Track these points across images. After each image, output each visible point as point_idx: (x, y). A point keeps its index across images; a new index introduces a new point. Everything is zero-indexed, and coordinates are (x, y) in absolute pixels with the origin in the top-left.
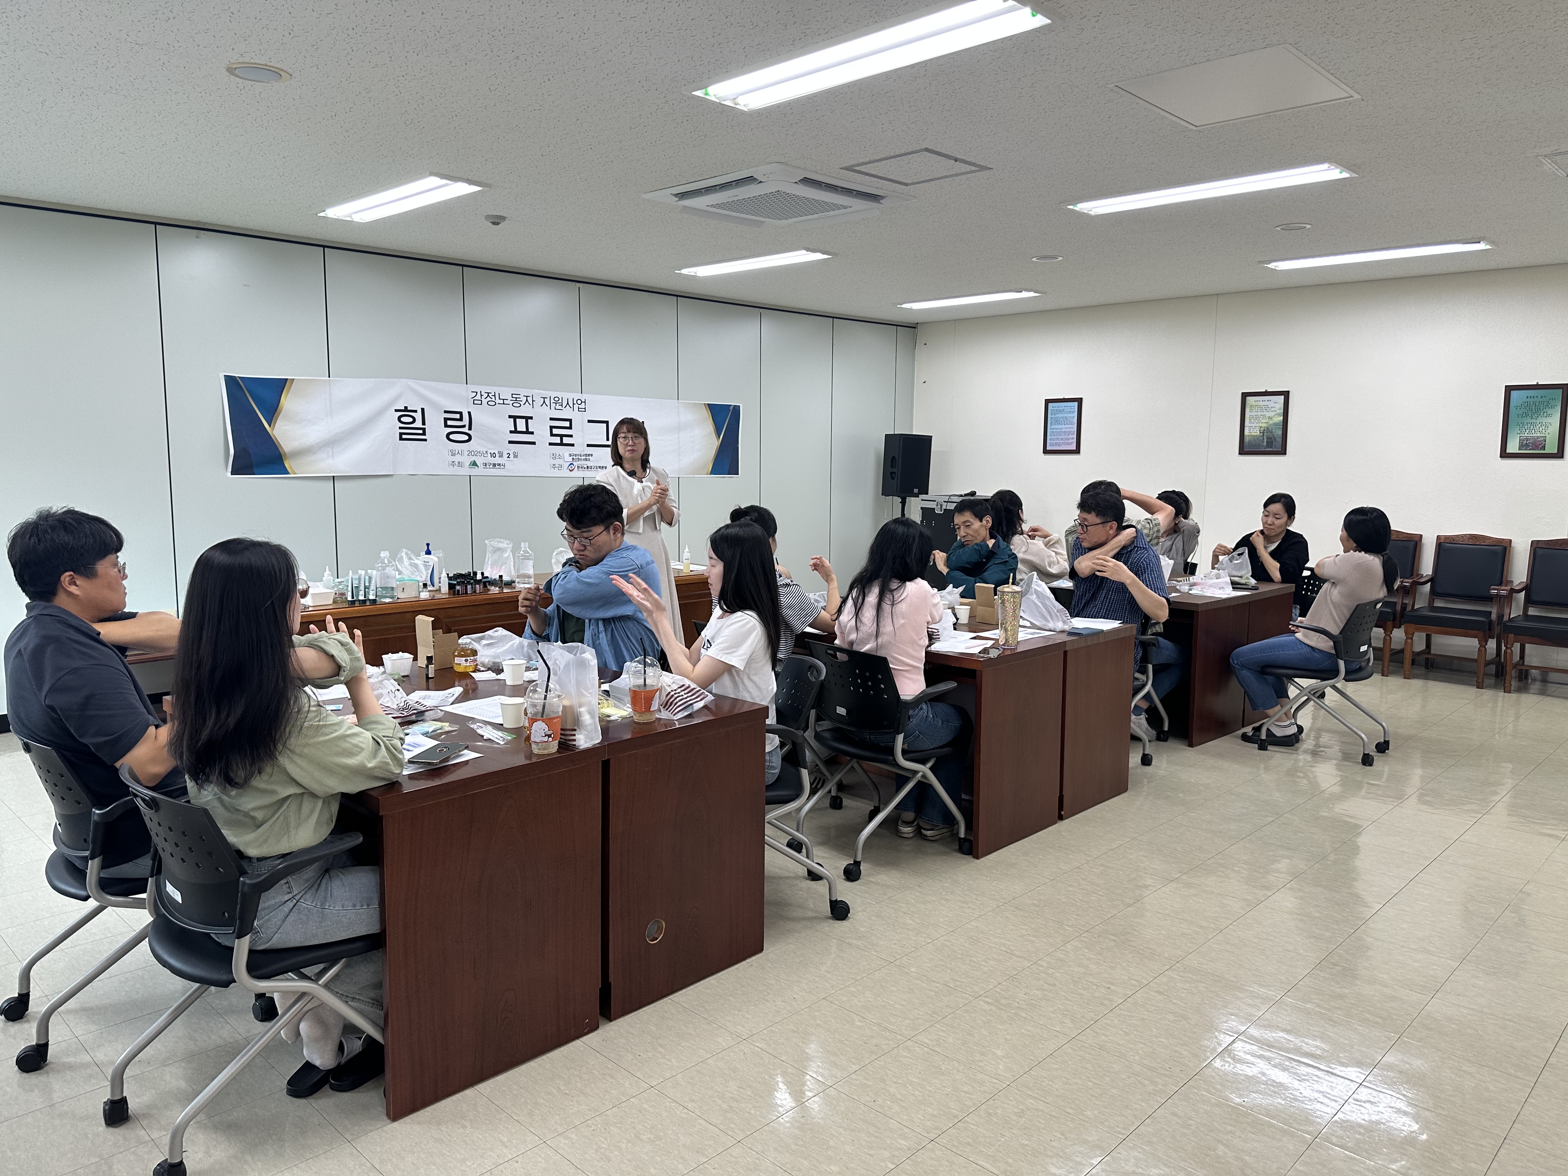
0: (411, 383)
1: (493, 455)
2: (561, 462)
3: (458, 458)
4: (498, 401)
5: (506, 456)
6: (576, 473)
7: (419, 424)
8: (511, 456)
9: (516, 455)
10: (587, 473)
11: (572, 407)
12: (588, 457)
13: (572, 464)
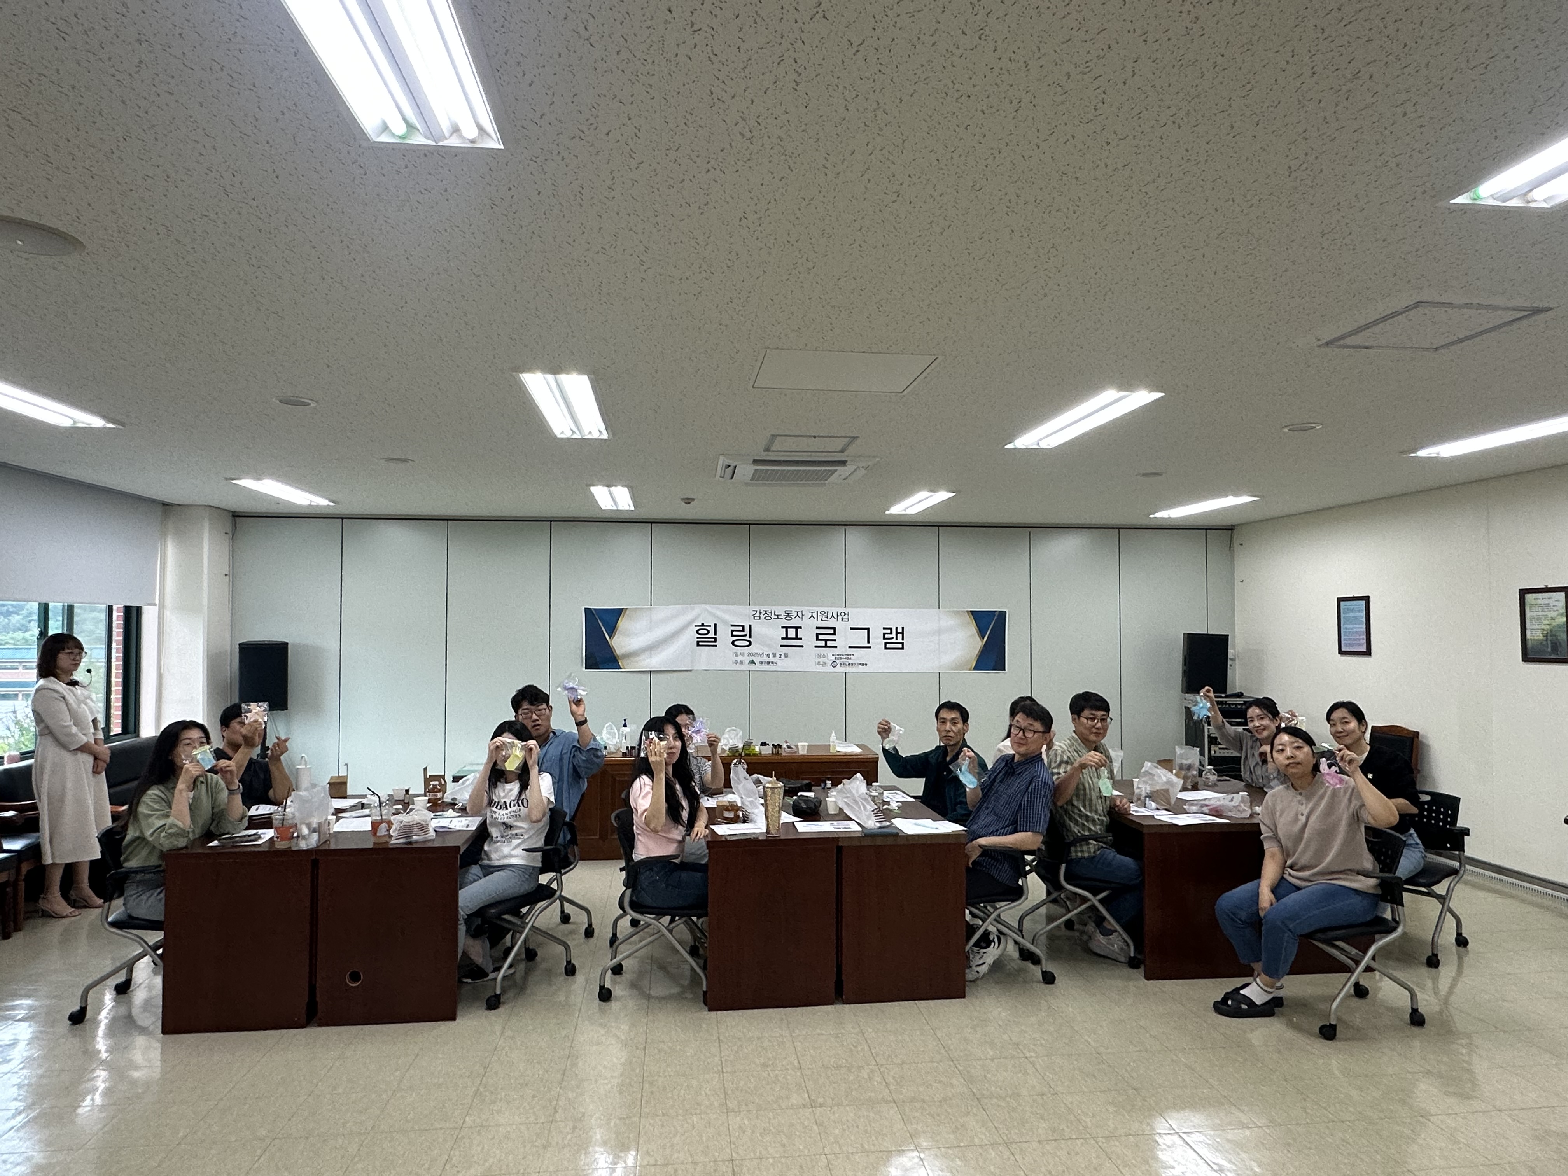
0: (707, 607)
1: (769, 656)
2: (825, 660)
3: (740, 658)
4: (773, 616)
5: (778, 656)
6: (838, 669)
7: (712, 635)
8: (783, 656)
9: (786, 656)
10: (848, 669)
11: (836, 618)
12: (849, 657)
13: (835, 662)
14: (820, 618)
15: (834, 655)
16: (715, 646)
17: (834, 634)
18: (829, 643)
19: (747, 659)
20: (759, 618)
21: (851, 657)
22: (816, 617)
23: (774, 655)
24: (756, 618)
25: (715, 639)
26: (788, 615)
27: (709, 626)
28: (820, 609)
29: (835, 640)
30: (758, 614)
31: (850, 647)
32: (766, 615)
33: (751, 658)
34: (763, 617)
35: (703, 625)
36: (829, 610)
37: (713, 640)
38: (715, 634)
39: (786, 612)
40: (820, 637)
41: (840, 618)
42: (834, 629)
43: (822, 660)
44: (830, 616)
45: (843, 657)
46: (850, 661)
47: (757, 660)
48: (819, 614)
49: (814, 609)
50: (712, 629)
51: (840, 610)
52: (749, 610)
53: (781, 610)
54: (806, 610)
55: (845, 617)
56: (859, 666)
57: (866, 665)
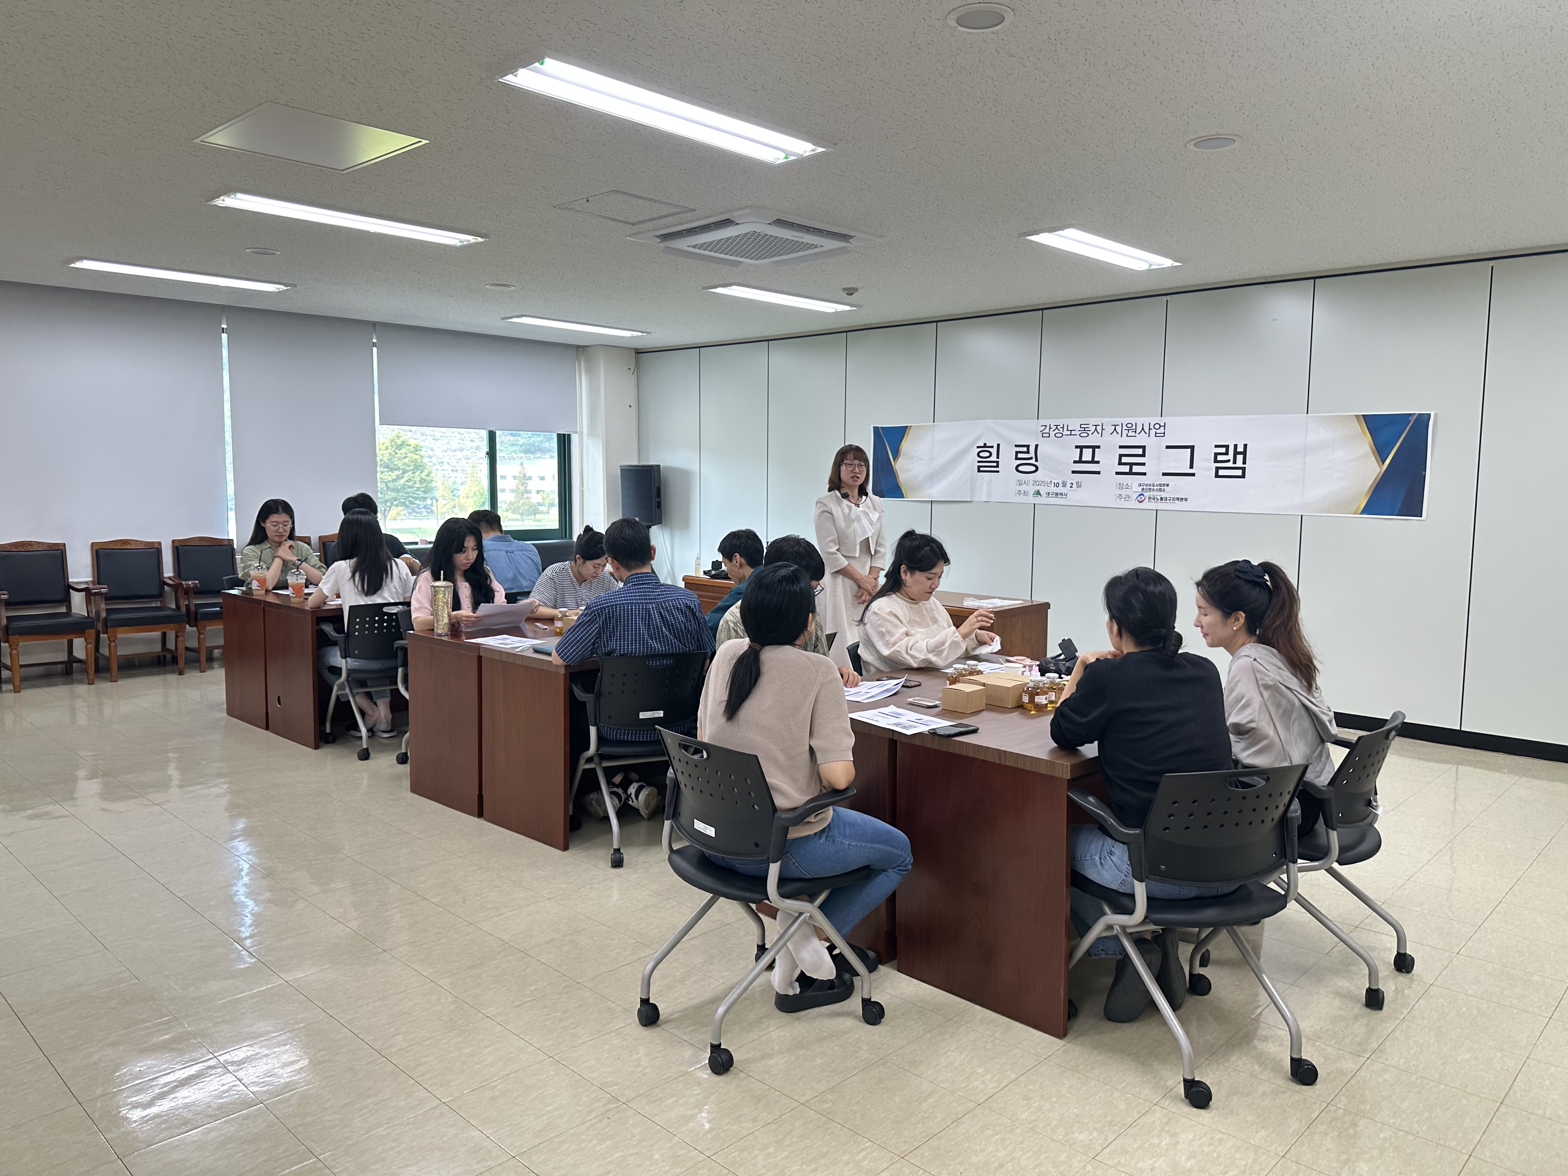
0: (989, 422)
1: (1057, 485)
2: (1128, 492)
3: (1023, 488)
4: (1066, 432)
5: (1069, 485)
6: (1146, 505)
7: (994, 458)
8: (1074, 486)
9: (1079, 485)
10: (1160, 506)
11: (1148, 432)
12: (1162, 488)
13: (1142, 495)
14: (1125, 432)
15: (1140, 485)
16: (998, 472)
17: (1143, 455)
18: (1135, 469)
19: (1032, 489)
20: (1048, 435)
21: (1166, 488)
22: (1119, 431)
23: (1064, 485)
24: (1044, 435)
25: (997, 462)
26: (1084, 429)
27: (992, 447)
28: (1125, 421)
29: (1144, 464)
30: (1047, 430)
31: (1164, 474)
32: (1057, 431)
33: (1037, 488)
34: (1052, 434)
35: (985, 446)
36: (1139, 421)
37: (995, 464)
38: (998, 457)
39: (1082, 426)
40: (1124, 460)
41: (1153, 432)
42: (1144, 448)
43: (1124, 492)
44: (1139, 429)
45: (1155, 488)
46: (1163, 495)
47: (1043, 490)
48: (1124, 427)
49: (1118, 421)
50: (994, 451)
51: (1154, 421)
52: (1036, 425)
53: (1074, 424)
54: (1107, 423)
55: (1160, 430)
56: (1177, 501)
57: (1186, 500)
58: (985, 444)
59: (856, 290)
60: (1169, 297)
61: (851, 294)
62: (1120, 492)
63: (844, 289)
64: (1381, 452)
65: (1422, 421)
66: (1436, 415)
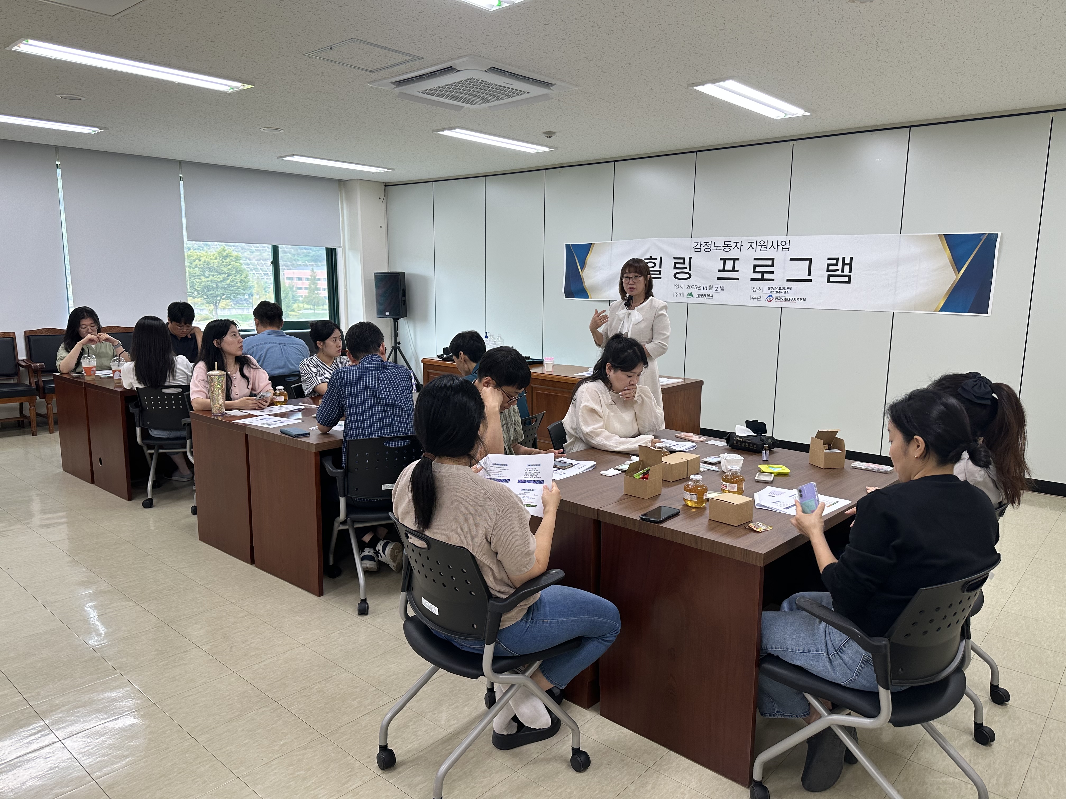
0: (655, 240)
1: (705, 288)
2: (760, 294)
3: (680, 291)
4: (713, 248)
5: (714, 288)
6: (774, 304)
7: (657, 268)
8: (719, 289)
9: (722, 289)
10: (784, 304)
11: (776, 248)
12: (787, 291)
13: (771, 296)
14: (759, 248)
15: (770, 288)
16: (660, 278)
17: (772, 265)
18: (766, 276)
19: (686, 292)
20: (699, 250)
21: (789, 290)
22: (755, 248)
23: (711, 288)
24: (696, 250)
25: (660, 271)
26: (727, 246)
27: (656, 259)
28: (759, 239)
29: (772, 272)
30: (698, 246)
31: (788, 280)
32: (706, 247)
33: (690, 291)
34: (703, 249)
35: (651, 258)
36: (769, 239)
37: (658, 273)
38: (660, 267)
39: (726, 243)
40: (758, 269)
41: (780, 247)
42: (773, 260)
43: (757, 294)
44: (769, 246)
45: (781, 291)
46: (787, 296)
47: (695, 292)
48: (758, 244)
49: (754, 239)
50: (657, 262)
51: (781, 239)
52: (690, 243)
53: (720, 241)
54: (746, 240)
55: (785, 246)
56: (797, 301)
57: (804, 300)
58: (651, 257)
59: (554, 133)
60: (795, 142)
61: (550, 137)
62: (754, 294)
63: (545, 133)
64: (957, 263)
65: (991, 240)
66: (1002, 234)
